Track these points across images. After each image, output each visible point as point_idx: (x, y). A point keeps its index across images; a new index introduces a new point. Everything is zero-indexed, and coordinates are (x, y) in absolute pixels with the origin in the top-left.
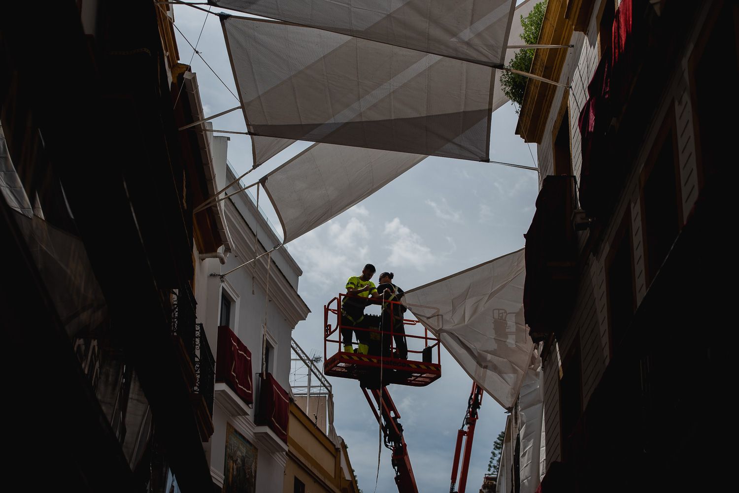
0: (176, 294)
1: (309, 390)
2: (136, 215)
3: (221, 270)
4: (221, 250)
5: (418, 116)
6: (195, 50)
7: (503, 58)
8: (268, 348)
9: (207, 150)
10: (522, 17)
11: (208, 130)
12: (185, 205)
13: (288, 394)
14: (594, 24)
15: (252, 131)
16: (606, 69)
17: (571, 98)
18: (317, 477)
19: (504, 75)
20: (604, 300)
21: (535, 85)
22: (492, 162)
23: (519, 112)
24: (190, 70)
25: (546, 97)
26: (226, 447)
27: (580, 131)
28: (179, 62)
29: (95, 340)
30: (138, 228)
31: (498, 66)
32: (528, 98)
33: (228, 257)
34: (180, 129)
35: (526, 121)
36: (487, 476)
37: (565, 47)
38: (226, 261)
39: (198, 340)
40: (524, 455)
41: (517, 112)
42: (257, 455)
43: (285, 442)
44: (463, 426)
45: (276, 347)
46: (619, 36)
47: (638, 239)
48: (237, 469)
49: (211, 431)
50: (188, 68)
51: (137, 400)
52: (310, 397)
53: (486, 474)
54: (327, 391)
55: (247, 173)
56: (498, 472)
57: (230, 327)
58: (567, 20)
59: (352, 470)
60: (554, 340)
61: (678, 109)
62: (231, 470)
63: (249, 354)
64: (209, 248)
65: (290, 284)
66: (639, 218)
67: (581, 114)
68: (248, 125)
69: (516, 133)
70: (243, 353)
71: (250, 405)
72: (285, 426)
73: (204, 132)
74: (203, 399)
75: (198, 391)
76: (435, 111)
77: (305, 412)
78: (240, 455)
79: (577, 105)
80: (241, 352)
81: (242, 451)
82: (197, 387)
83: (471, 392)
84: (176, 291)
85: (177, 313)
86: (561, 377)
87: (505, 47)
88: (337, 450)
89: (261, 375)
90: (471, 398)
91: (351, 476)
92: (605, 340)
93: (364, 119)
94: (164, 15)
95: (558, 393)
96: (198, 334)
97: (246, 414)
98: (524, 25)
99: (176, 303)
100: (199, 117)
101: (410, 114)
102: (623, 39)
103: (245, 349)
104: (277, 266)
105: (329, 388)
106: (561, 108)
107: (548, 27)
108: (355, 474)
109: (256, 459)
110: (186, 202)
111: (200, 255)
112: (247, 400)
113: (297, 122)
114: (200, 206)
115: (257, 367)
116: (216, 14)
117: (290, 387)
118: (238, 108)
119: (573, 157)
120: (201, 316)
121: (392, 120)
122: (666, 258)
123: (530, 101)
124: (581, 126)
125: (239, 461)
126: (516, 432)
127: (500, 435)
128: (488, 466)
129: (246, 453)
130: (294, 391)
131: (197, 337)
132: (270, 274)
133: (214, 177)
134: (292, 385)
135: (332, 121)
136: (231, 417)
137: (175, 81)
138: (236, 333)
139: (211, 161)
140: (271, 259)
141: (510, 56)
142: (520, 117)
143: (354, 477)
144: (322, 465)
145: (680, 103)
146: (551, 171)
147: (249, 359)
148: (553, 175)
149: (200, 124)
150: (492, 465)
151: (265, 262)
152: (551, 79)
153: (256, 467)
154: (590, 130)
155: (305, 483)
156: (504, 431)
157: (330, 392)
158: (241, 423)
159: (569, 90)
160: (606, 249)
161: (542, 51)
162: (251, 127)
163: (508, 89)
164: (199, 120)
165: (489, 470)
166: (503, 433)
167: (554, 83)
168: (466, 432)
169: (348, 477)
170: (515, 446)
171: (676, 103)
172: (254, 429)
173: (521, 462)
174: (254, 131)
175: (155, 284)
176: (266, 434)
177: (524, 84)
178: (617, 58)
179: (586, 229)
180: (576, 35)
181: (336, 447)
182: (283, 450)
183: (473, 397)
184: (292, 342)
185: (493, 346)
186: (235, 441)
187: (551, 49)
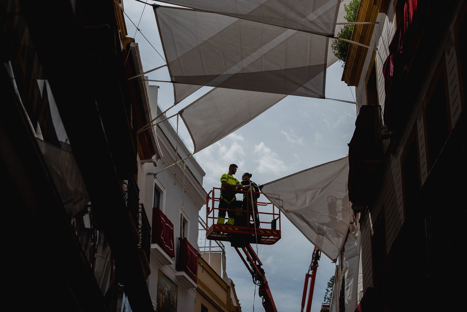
0: (126, 184)
1: (210, 249)
2: (103, 124)
3: (154, 170)
4: (154, 157)
5: (279, 69)
6: (137, 28)
7: (334, 31)
8: (184, 222)
9: (145, 92)
10: (345, 5)
11: (146, 80)
12: (132, 126)
13: (197, 251)
14: (392, 7)
15: (174, 80)
16: (400, 35)
17: (377, 56)
18: (216, 304)
19: (334, 43)
20: (400, 183)
21: (354, 49)
22: (326, 98)
23: (344, 67)
24: (134, 41)
25: (361, 57)
26: (158, 284)
27: (384, 76)
28: (127, 36)
29: (74, 218)
30: (104, 132)
31: (331, 35)
32: (350, 57)
33: (158, 162)
34: (129, 79)
35: (348, 72)
36: (323, 304)
37: (374, 23)
38: (157, 164)
39: (140, 214)
40: (347, 289)
41: (343, 66)
42: (177, 290)
43: (195, 281)
44: (309, 271)
45: (189, 221)
46: (409, 13)
47: (422, 143)
48: (165, 299)
49: (149, 273)
50: (133, 40)
51: (102, 257)
52: (211, 253)
53: (322, 304)
54: (221, 250)
55: (170, 108)
56: (330, 302)
57: (160, 208)
58: (375, 5)
59: (238, 300)
60: (368, 211)
61: (447, 57)
62: (161, 300)
63: (172, 226)
64: (147, 157)
65: (197, 181)
66: (423, 129)
67: (384, 65)
68: (171, 76)
69: (342, 80)
70: (168, 225)
71: (173, 258)
72: (195, 272)
73: (143, 81)
74: (144, 251)
75: (140, 247)
76: (290, 66)
77: (208, 263)
78: (167, 290)
79: (382, 60)
80: (167, 224)
81: (168, 287)
82: (140, 244)
83: (313, 249)
84: (126, 181)
85: (127, 197)
86: (372, 235)
87: (335, 24)
88: (228, 287)
89: (180, 239)
90: (314, 253)
91: (237, 304)
92: (401, 209)
93: (245, 72)
94: (117, 5)
95: (370, 245)
96: (140, 210)
97: (170, 263)
98: (347, 10)
99: (126, 190)
100: (140, 72)
101: (274, 68)
102: (412, 15)
103: (169, 222)
104: (189, 170)
105: (223, 248)
106: (371, 63)
107: (362, 11)
108: (240, 302)
109: (177, 292)
110: (132, 124)
111: (141, 161)
112: (171, 255)
113: (203, 74)
114: (141, 129)
115: (177, 234)
116: (150, 5)
117: (198, 248)
118: (165, 66)
119: (379, 94)
120: (142, 199)
121: (263, 72)
122: (442, 151)
123: (351, 59)
124: (384, 72)
125: (166, 293)
126: (342, 276)
127: (331, 278)
128: (324, 298)
129: (171, 288)
130: (201, 250)
131: (140, 212)
132: (185, 175)
133: (150, 110)
134: (199, 246)
135: (225, 73)
136: (161, 266)
137: (125, 49)
138: (164, 212)
139: (148, 100)
140: (186, 165)
141: (338, 30)
142: (344, 69)
143: (239, 305)
144: (218, 297)
145: (449, 53)
146: (365, 103)
147: (172, 228)
148: (366, 105)
149: (141, 76)
150: (326, 297)
151: (182, 167)
152: (364, 44)
153: (177, 298)
154: (390, 75)
155: (208, 308)
156: (334, 275)
157: (223, 250)
158: (167, 269)
159: (376, 51)
160: (401, 150)
161: (358, 26)
162: (173, 78)
163: (337, 52)
164: (140, 73)
165: (325, 301)
166: (333, 277)
167: (366, 46)
168: (310, 275)
169: (235, 304)
170: (341, 284)
171: (446, 54)
172: (175, 273)
173: (346, 293)
174: (175, 80)
175: (115, 169)
176: (183, 276)
177: (346, 48)
178: (407, 27)
179: (388, 139)
180: (380, 15)
181: (228, 285)
182: (194, 287)
183: (315, 252)
184: (199, 218)
185: (327, 220)
186: (164, 281)
187: (364, 25)
